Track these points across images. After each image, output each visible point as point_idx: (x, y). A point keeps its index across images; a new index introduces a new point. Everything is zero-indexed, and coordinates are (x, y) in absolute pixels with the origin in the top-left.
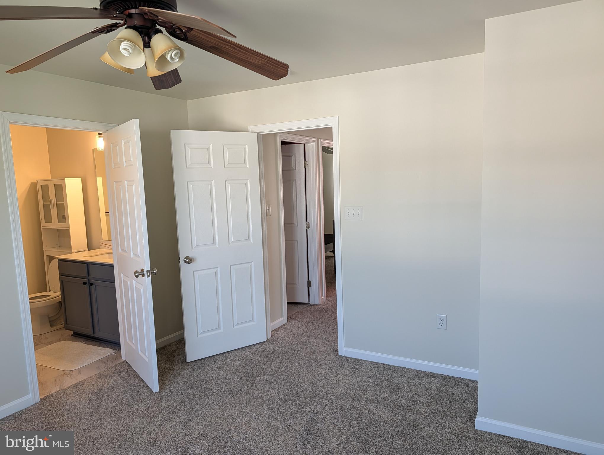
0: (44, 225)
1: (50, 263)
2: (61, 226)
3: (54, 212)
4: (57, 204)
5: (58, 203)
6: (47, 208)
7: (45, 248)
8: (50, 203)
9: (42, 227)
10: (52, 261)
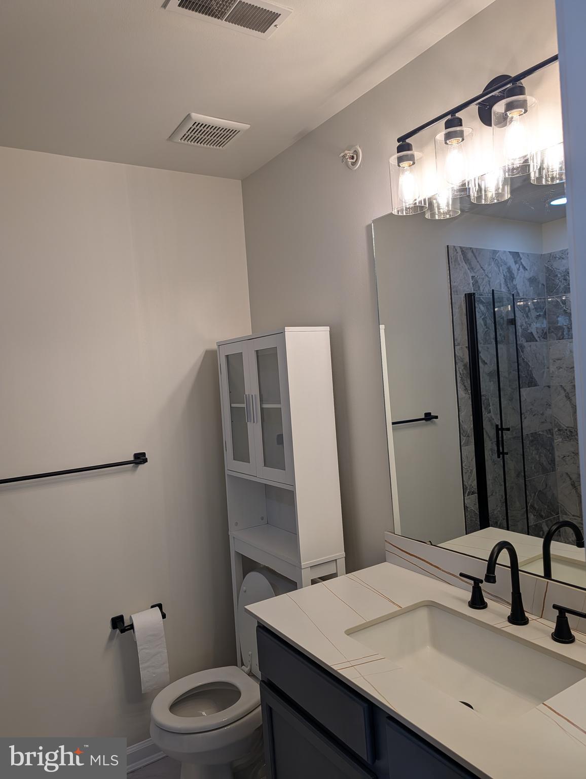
0: (233, 466)
1: (244, 578)
2: (271, 476)
3: (254, 431)
4: (262, 409)
5: (265, 406)
6: (239, 417)
7: (233, 532)
8: (244, 405)
9: (227, 472)
10: (248, 573)
